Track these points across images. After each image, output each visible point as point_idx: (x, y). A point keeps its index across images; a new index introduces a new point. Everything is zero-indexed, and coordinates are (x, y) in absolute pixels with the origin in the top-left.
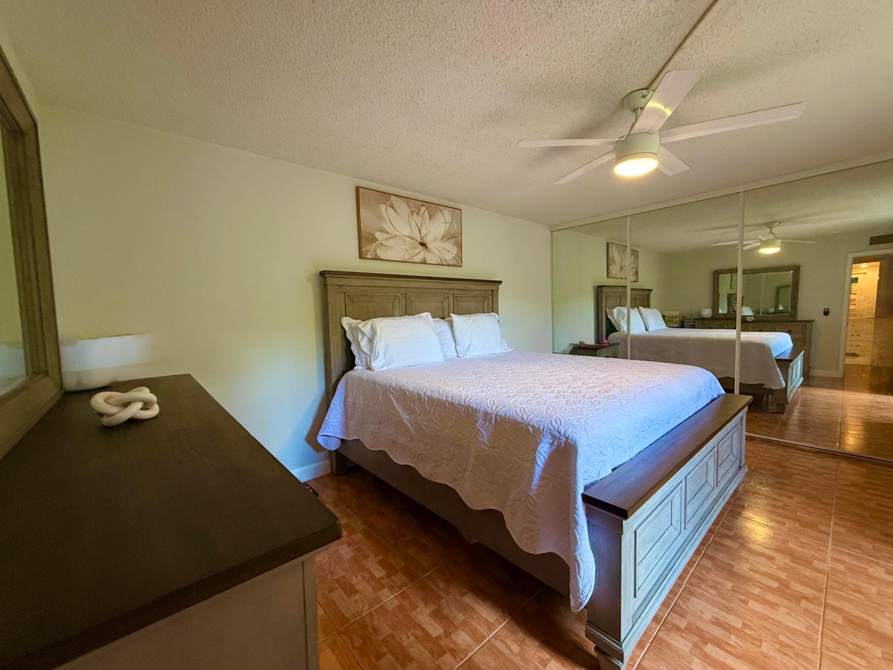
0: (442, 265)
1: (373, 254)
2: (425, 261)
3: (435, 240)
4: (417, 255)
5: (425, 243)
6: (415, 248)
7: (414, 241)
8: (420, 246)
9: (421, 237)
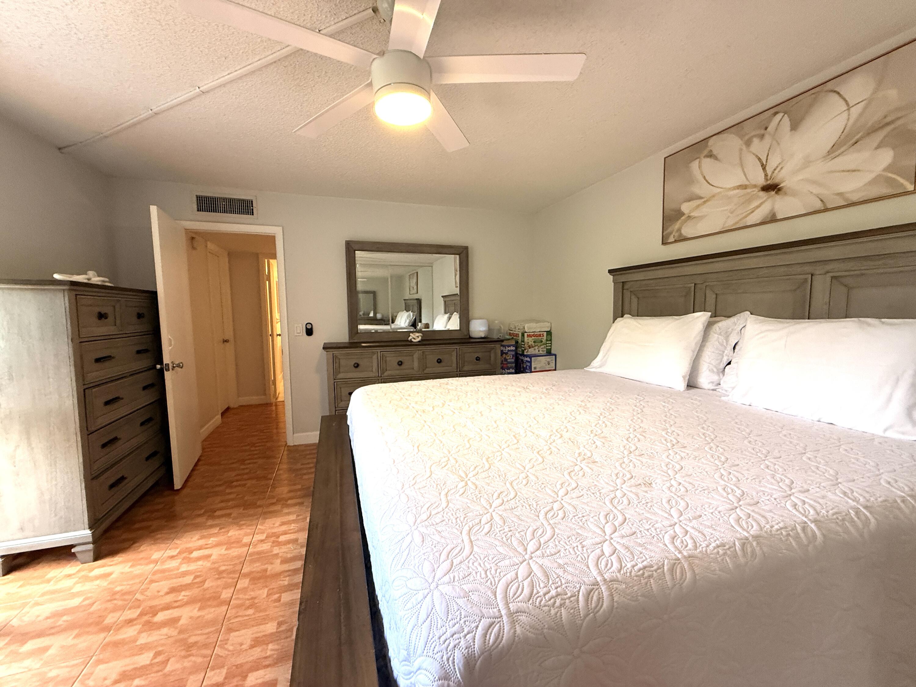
0: (826, 210)
1: (677, 234)
2: (774, 215)
3: (807, 163)
4: (752, 212)
5: (776, 181)
6: (749, 201)
7: (749, 190)
8: (762, 194)
9: (766, 175)
